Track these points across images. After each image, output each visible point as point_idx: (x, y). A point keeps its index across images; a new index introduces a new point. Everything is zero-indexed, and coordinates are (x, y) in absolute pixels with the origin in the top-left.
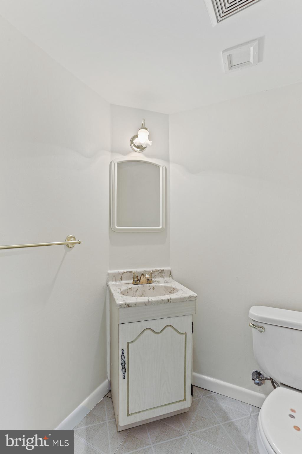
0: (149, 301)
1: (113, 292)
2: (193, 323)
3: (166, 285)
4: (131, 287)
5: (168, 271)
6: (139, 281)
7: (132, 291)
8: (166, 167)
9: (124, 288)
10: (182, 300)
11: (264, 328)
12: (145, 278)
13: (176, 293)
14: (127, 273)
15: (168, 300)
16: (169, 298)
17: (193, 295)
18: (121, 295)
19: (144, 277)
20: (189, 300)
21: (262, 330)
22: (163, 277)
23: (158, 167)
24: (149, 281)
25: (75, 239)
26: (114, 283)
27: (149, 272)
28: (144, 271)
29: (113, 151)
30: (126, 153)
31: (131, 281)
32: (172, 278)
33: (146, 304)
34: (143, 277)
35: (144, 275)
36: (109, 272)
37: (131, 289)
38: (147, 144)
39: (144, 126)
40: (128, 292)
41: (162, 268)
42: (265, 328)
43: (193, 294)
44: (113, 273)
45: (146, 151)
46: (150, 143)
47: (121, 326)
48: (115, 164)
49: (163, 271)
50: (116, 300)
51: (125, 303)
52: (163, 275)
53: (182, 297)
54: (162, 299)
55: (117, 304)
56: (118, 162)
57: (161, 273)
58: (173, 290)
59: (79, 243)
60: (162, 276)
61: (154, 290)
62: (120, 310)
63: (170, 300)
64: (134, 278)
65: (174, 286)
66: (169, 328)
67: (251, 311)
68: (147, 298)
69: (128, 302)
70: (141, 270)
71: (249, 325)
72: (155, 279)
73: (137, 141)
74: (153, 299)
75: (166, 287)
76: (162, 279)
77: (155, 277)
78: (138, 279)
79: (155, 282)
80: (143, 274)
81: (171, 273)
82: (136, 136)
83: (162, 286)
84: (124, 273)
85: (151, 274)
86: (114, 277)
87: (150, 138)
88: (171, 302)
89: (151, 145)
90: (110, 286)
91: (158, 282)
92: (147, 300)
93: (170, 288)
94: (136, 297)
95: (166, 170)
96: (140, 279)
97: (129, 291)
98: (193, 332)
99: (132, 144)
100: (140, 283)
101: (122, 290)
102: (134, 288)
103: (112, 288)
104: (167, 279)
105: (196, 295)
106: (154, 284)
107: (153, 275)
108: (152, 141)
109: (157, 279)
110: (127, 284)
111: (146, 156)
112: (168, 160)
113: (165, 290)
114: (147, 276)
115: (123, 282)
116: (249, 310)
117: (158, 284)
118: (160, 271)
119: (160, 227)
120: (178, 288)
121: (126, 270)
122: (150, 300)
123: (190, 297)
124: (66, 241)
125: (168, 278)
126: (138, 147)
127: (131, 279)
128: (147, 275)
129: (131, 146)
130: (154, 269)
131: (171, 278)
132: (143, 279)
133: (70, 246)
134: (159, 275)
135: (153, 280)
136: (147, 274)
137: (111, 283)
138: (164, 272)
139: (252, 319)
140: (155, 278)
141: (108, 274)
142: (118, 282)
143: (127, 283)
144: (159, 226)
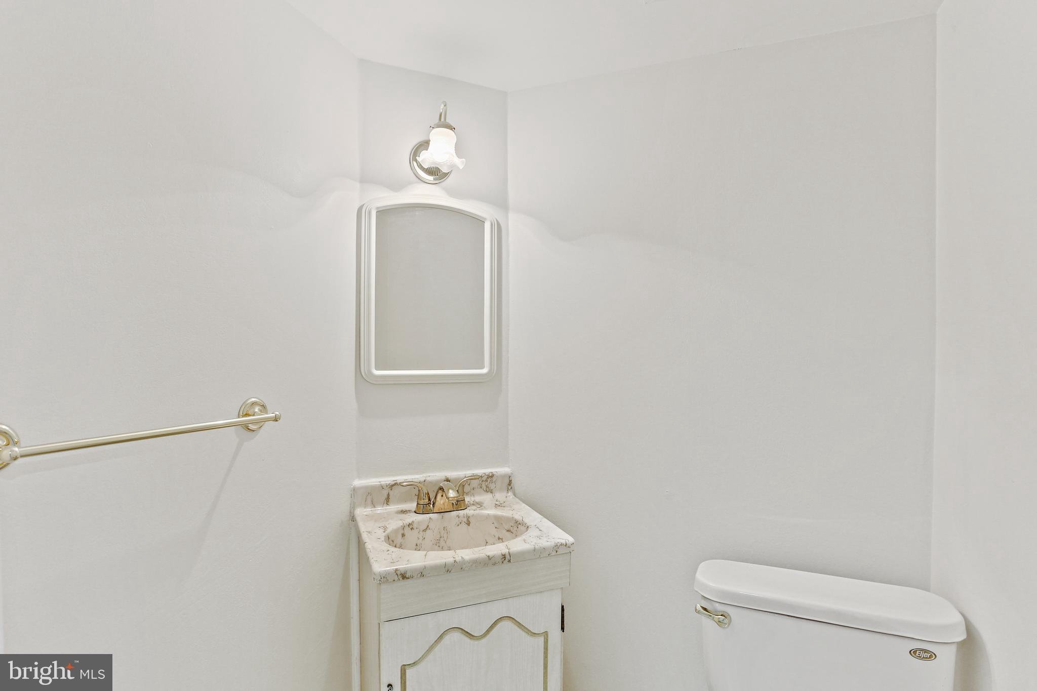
0: (455, 561)
1: (365, 536)
2: (563, 607)
3: (499, 512)
4: (413, 522)
5: (503, 476)
6: (431, 506)
7: (415, 531)
8: (498, 219)
9: (394, 524)
10: (537, 554)
11: (729, 615)
12: (448, 498)
13: (524, 537)
14: (403, 486)
15: (504, 556)
16: (505, 551)
17: (563, 542)
18: (385, 546)
19: (444, 495)
20: (554, 553)
21: (723, 619)
22: (492, 493)
23: (480, 221)
24: (459, 504)
25: (264, 408)
26: (368, 510)
27: (457, 480)
28: (444, 478)
29: (365, 180)
30: (397, 186)
31: (413, 506)
32: (515, 495)
33: (447, 569)
34: (442, 496)
35: (443, 491)
36: (357, 483)
37: (411, 527)
38: (453, 166)
39: (445, 119)
40: (403, 535)
41: (488, 471)
42: (732, 617)
43: (563, 537)
44: (367, 487)
45: (449, 181)
46: (459, 162)
47: (386, 629)
48: (370, 213)
49: (492, 476)
50: (372, 561)
51: (396, 570)
52: (492, 486)
53: (537, 547)
54: (488, 554)
55: (375, 574)
56: (377, 208)
57: (487, 483)
58: (516, 527)
59: (276, 419)
60: (489, 490)
61: (469, 525)
62: (383, 586)
63: (508, 557)
64: (419, 496)
65: (517, 517)
66: (506, 624)
67: (699, 576)
68: (451, 553)
69: (402, 566)
70: (436, 475)
71: (696, 610)
72: (473, 499)
73: (427, 158)
74: (466, 554)
75: (498, 518)
76: (489, 496)
77: (471, 493)
78: (429, 500)
79: (473, 505)
80: (441, 489)
81: (510, 481)
82: (425, 145)
83: (488, 517)
84: (396, 484)
85: (462, 486)
86: (369, 497)
87: (459, 150)
88: (509, 561)
89: (461, 168)
90: (358, 519)
91: (480, 505)
92: (451, 560)
93: (509, 519)
94: (425, 552)
95: (498, 229)
96: (436, 498)
97: (407, 531)
98: (563, 629)
99: (415, 163)
100: (436, 510)
101: (388, 531)
102: (419, 522)
103: (363, 527)
104: (500, 496)
105: (571, 540)
106: (469, 512)
107: (467, 488)
108: (463, 159)
109: (478, 498)
110: (403, 512)
111: (451, 193)
112: (502, 204)
113: (496, 524)
114: (452, 494)
115: (393, 508)
116: (695, 572)
117: (478, 512)
118: (484, 479)
119: (485, 371)
120: (527, 521)
121: (400, 479)
122: (458, 559)
123: (557, 547)
124: (239, 417)
125: (504, 494)
126: (430, 171)
127: (411, 500)
128: (451, 491)
129: (412, 169)
130: (469, 473)
131: (510, 494)
132: (440, 501)
133: (251, 427)
134: (481, 487)
135: (467, 499)
136: (452, 489)
137: (361, 512)
138: (494, 479)
139: (702, 594)
140: (473, 495)
141: (354, 489)
142: (379, 510)
143: (400, 509)
144: (482, 367)
